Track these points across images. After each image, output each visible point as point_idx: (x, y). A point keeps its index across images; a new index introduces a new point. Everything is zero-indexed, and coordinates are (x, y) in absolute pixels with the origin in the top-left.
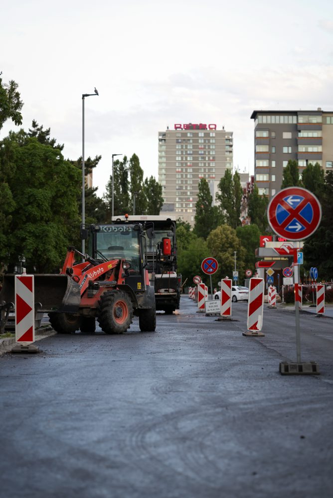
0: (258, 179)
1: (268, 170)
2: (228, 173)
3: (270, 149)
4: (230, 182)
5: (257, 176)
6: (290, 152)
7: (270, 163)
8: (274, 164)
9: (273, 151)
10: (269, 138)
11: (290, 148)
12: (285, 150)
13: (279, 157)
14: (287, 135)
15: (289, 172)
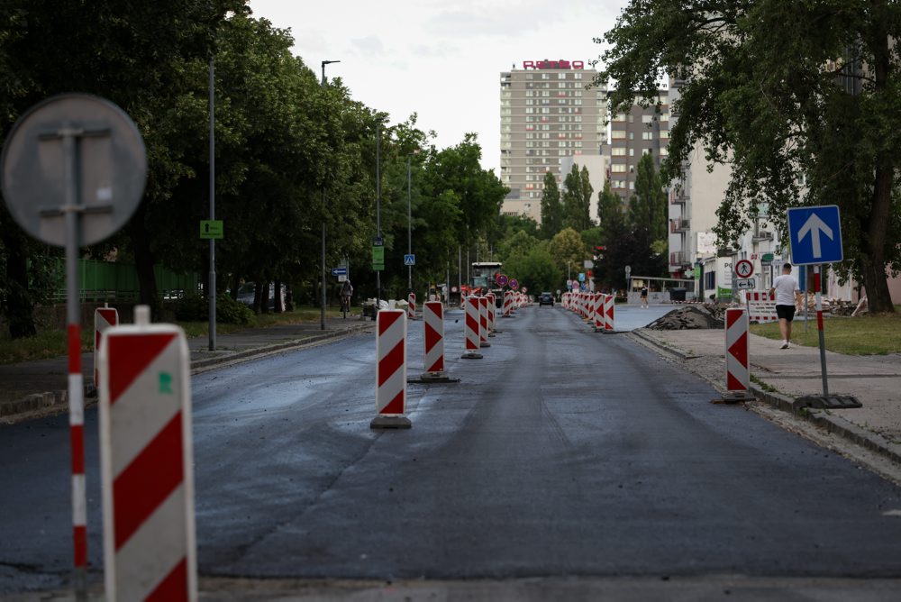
0: (613, 170)
1: (625, 160)
2: (575, 167)
3: (628, 135)
4: (578, 177)
5: (613, 166)
6: (651, 138)
7: (628, 152)
8: (632, 152)
9: (632, 137)
10: (627, 122)
11: (651, 134)
12: (645, 136)
13: (638, 144)
14: (647, 119)
15: (643, 167)
